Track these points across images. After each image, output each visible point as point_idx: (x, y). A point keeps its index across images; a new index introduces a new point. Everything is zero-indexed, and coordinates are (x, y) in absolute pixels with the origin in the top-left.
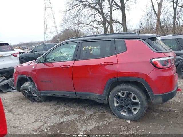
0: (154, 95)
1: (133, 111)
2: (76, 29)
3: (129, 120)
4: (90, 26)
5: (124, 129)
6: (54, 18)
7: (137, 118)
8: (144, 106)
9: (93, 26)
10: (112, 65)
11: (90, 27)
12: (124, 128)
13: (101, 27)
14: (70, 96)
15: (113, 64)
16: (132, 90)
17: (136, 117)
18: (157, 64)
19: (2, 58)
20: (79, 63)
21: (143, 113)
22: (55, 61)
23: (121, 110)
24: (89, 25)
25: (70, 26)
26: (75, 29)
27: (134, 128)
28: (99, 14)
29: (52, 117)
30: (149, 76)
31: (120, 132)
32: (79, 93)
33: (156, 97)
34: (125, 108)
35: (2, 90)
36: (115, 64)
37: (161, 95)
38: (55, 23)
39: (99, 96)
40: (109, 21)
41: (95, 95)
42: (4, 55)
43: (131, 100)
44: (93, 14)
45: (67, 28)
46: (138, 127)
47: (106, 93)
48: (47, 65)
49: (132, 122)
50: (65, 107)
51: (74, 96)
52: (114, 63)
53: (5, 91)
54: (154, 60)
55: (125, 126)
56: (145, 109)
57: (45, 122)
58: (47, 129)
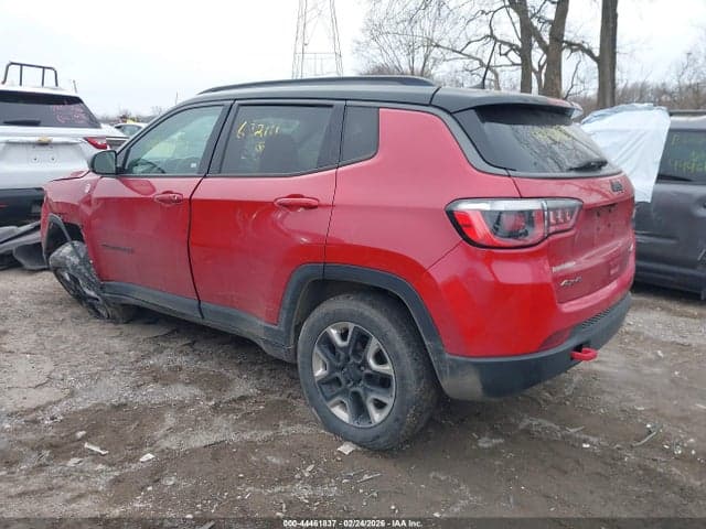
0: (447, 356)
1: (371, 408)
2: (418, 65)
3: (354, 442)
4: (469, 57)
5: (306, 475)
6: (334, 21)
7: (381, 440)
8: (408, 397)
9: (477, 59)
10: (313, 210)
11: (467, 61)
12: (310, 468)
13: (514, 64)
14: (183, 314)
15: (315, 207)
16: (372, 321)
17: (378, 437)
18: (470, 225)
19: (47, 148)
20: (216, 188)
21: (402, 424)
22: (163, 172)
23: (333, 397)
24: (460, 53)
25: (392, 55)
26: (412, 69)
27: (348, 477)
28: (511, 10)
29: (109, 381)
30: (432, 272)
31: (283, 480)
32: (212, 307)
33: (456, 368)
34: (345, 392)
35: (22, 261)
36: (327, 206)
37: (476, 364)
38: (335, 39)
39: (267, 329)
40: (548, 42)
41: (257, 324)
42: (55, 140)
43: (365, 363)
44: (487, 10)
45: (380, 61)
46: (366, 477)
47: (289, 322)
48: (127, 184)
49: (364, 453)
50: (181, 352)
51: (195, 317)
52: (322, 202)
53: (29, 267)
54: (464, 206)
55: (318, 463)
56: (412, 412)
57: (72, 394)
58: (52, 419)
